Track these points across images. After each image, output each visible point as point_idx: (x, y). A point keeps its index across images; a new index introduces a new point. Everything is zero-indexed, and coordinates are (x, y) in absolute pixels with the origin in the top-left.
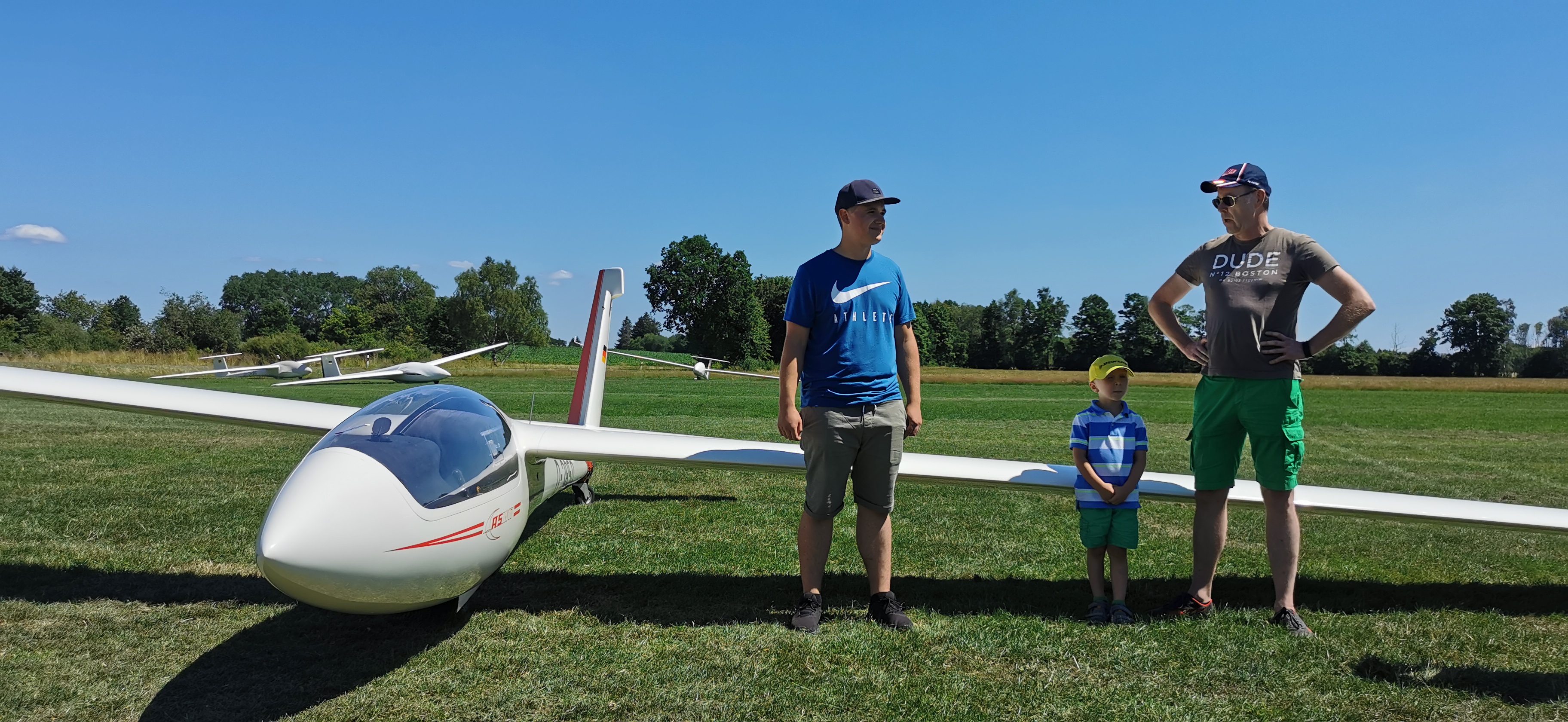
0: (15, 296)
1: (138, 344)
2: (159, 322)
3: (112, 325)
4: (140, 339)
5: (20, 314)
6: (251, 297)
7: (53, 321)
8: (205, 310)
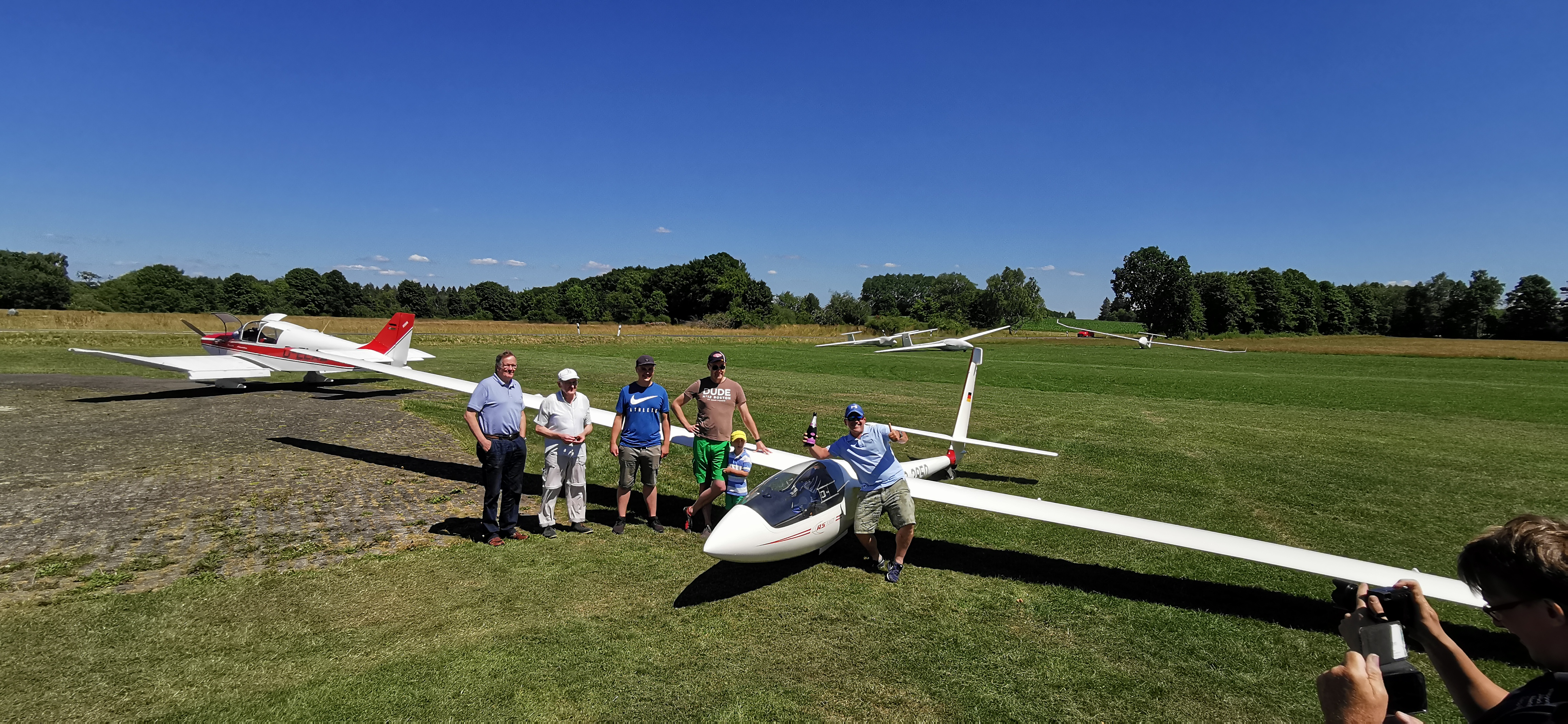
0: (762, 295)
1: (817, 321)
2: (829, 307)
3: (806, 309)
4: (819, 317)
5: (764, 304)
6: (877, 290)
7: (779, 307)
8: (851, 300)
